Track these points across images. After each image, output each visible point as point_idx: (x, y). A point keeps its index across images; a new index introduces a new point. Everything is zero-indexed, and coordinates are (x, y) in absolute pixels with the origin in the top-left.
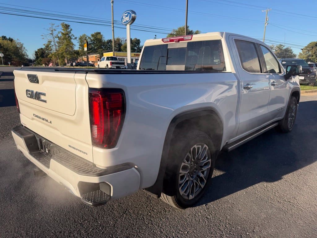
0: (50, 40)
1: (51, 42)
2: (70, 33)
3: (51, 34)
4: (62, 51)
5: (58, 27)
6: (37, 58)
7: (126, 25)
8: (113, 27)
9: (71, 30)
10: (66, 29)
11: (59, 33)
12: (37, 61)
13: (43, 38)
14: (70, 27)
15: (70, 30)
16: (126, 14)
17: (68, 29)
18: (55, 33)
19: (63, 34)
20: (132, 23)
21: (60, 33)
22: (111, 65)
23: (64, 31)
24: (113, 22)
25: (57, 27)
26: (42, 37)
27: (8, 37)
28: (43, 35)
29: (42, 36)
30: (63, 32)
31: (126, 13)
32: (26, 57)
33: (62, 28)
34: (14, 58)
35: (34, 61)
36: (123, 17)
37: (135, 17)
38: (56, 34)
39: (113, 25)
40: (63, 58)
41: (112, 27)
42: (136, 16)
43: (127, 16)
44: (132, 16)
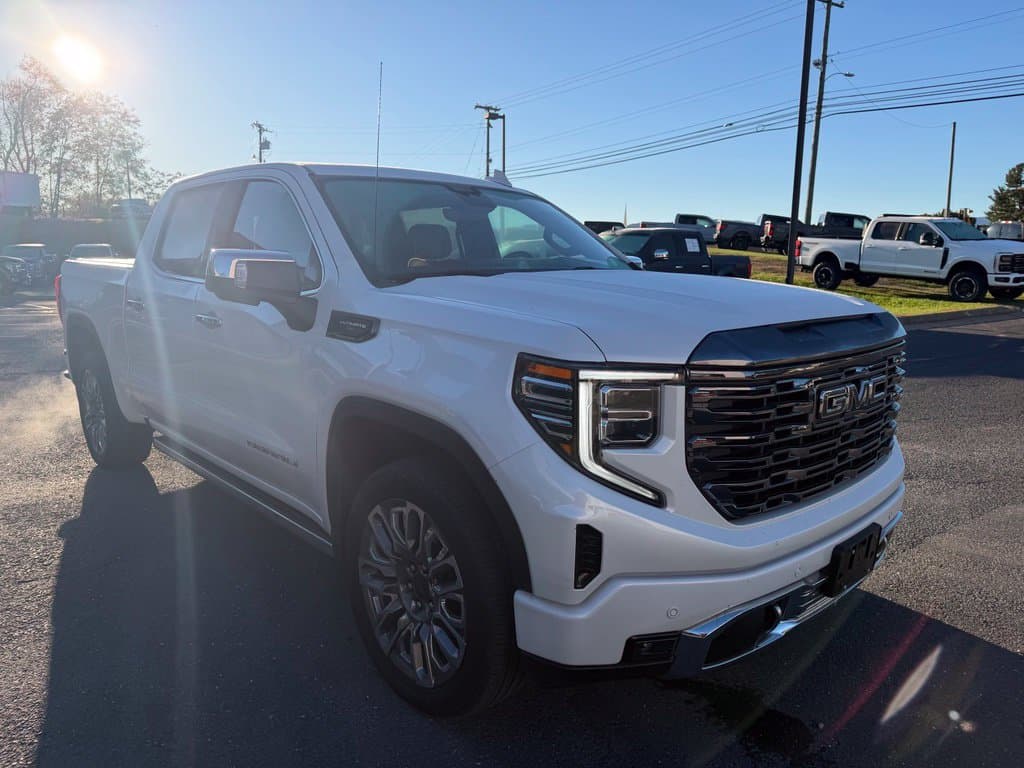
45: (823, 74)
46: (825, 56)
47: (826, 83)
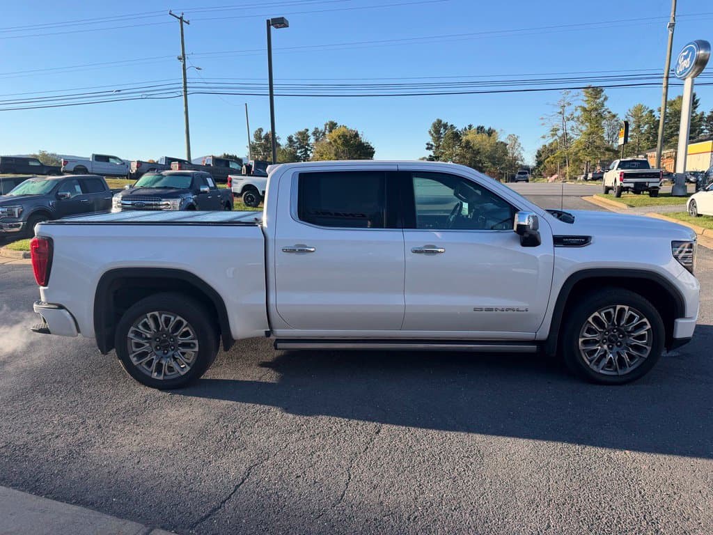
0: (555, 127)
1: (558, 130)
2: (603, 105)
3: (560, 113)
4: (577, 147)
5: (577, 96)
6: (539, 163)
7: (684, 79)
8: (667, 87)
9: (606, 99)
10: (593, 99)
11: (576, 110)
12: (537, 170)
13: (543, 124)
14: (603, 94)
15: (602, 99)
16: (685, 54)
17: (598, 98)
18: (568, 111)
19: (584, 110)
20: (700, 71)
21: (579, 108)
22: (621, 180)
23: (588, 104)
24: (668, 73)
25: (575, 98)
26: (542, 122)
27: (486, 128)
28: (545, 117)
29: (542, 119)
30: (587, 106)
31: (684, 52)
32: (520, 163)
33: (586, 99)
34: (487, 167)
35: (534, 169)
36: (679, 62)
37: (705, 55)
38: (570, 112)
39: (667, 82)
40: (577, 163)
41: (664, 85)
42: (708, 52)
43: (686, 57)
44: (698, 56)
45: (184, 65)
46: (184, 55)
47: (187, 71)
